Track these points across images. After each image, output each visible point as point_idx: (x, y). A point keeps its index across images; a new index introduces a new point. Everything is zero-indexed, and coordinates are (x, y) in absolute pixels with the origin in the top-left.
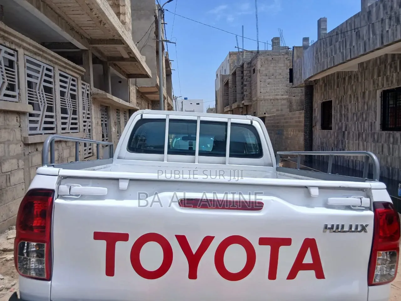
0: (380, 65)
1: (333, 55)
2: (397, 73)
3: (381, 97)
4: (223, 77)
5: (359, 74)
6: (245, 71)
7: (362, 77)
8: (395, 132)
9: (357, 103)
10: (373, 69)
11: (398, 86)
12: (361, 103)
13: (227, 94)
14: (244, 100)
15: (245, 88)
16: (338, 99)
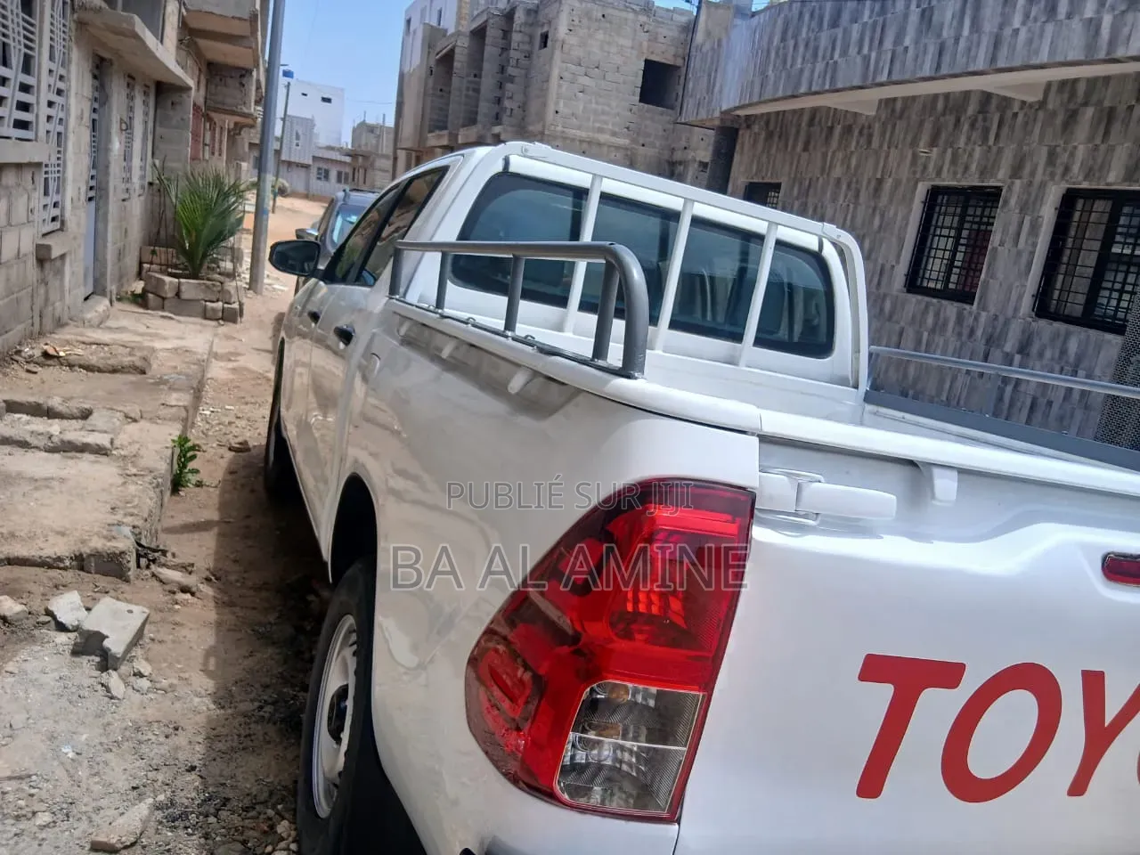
0: (944, 114)
1: (836, 56)
2: (985, 148)
3: (925, 203)
4: (433, 35)
5: (877, 126)
6: (516, 31)
7: (883, 134)
8: (945, 302)
9: (852, 206)
10: (921, 123)
11: (981, 184)
12: (863, 207)
13: (441, 90)
14: (500, 124)
15: (509, 86)
16: (801, 184)
